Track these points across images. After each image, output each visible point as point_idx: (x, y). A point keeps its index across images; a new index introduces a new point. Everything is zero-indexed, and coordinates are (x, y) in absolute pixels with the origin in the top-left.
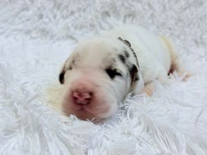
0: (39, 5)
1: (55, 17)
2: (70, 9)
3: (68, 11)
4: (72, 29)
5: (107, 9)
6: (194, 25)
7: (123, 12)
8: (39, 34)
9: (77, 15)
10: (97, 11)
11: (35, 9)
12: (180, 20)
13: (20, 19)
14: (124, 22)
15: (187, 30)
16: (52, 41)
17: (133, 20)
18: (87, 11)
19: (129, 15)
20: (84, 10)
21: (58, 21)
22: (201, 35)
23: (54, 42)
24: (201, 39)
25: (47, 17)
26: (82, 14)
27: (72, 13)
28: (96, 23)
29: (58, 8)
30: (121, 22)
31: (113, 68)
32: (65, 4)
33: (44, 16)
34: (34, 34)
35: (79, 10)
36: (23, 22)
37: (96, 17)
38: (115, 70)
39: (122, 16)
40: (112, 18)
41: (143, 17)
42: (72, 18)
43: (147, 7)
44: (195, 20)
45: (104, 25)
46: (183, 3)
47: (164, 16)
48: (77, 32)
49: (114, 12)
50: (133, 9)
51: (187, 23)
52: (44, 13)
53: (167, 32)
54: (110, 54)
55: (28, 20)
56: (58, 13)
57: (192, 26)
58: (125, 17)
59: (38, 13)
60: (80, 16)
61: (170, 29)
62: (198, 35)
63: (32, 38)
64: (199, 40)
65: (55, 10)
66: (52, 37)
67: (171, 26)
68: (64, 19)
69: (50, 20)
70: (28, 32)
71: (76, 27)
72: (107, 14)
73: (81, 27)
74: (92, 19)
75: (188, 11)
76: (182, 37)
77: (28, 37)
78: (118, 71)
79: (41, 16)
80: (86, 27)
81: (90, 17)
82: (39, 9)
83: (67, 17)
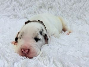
0: (13, 5)
1: (20, 9)
2: (26, 6)
3: (25, 7)
4: (27, 14)
5: (41, 6)
6: (77, 11)
7: (47, 6)
8: (13, 17)
9: (28, 8)
10: (37, 6)
11: (12, 7)
12: (71, 9)
13: (6, 11)
14: (48, 10)
15: (74, 13)
16: (18, 20)
17: (51, 9)
18: (33, 7)
19: (50, 7)
20: (32, 6)
21: (21, 11)
22: (80, 15)
23: (19, 20)
24: (80, 16)
25: (16, 10)
26: (31, 8)
27: (27, 8)
28: (36, 11)
29: (21, 6)
30: (47, 11)
31: (37, 38)
32: (24, 4)
33: (15, 9)
34: (11, 17)
35: (30, 6)
36: (7, 12)
37: (37, 9)
38: (38, 38)
39: (47, 8)
40: (43, 9)
41: (56, 8)
42: (27, 10)
43: (57, 4)
44: (78, 9)
45: (40, 12)
46: (73, 1)
47: (65, 8)
48: (29, 15)
49: (44, 6)
50: (51, 5)
51: (74, 10)
52: (15, 8)
53: (66, 14)
54: (36, 32)
55: (9, 11)
56: (21, 8)
57: (76, 11)
58: (48, 8)
59: (13, 8)
60: (30, 9)
61: (67, 13)
62: (79, 15)
63: (10, 18)
64: (79, 17)
65: (20, 7)
66: (18, 18)
67: (68, 12)
68: (24, 10)
69: (18, 11)
70: (9, 16)
71: (28, 14)
72: (41, 7)
73: (31, 13)
74: (35, 10)
75: (75, 5)
76: (72, 16)
77: (9, 18)
78: (39, 39)
79: (14, 10)
80: (32, 13)
81: (34, 9)
82: (13, 6)
83: (25, 9)
